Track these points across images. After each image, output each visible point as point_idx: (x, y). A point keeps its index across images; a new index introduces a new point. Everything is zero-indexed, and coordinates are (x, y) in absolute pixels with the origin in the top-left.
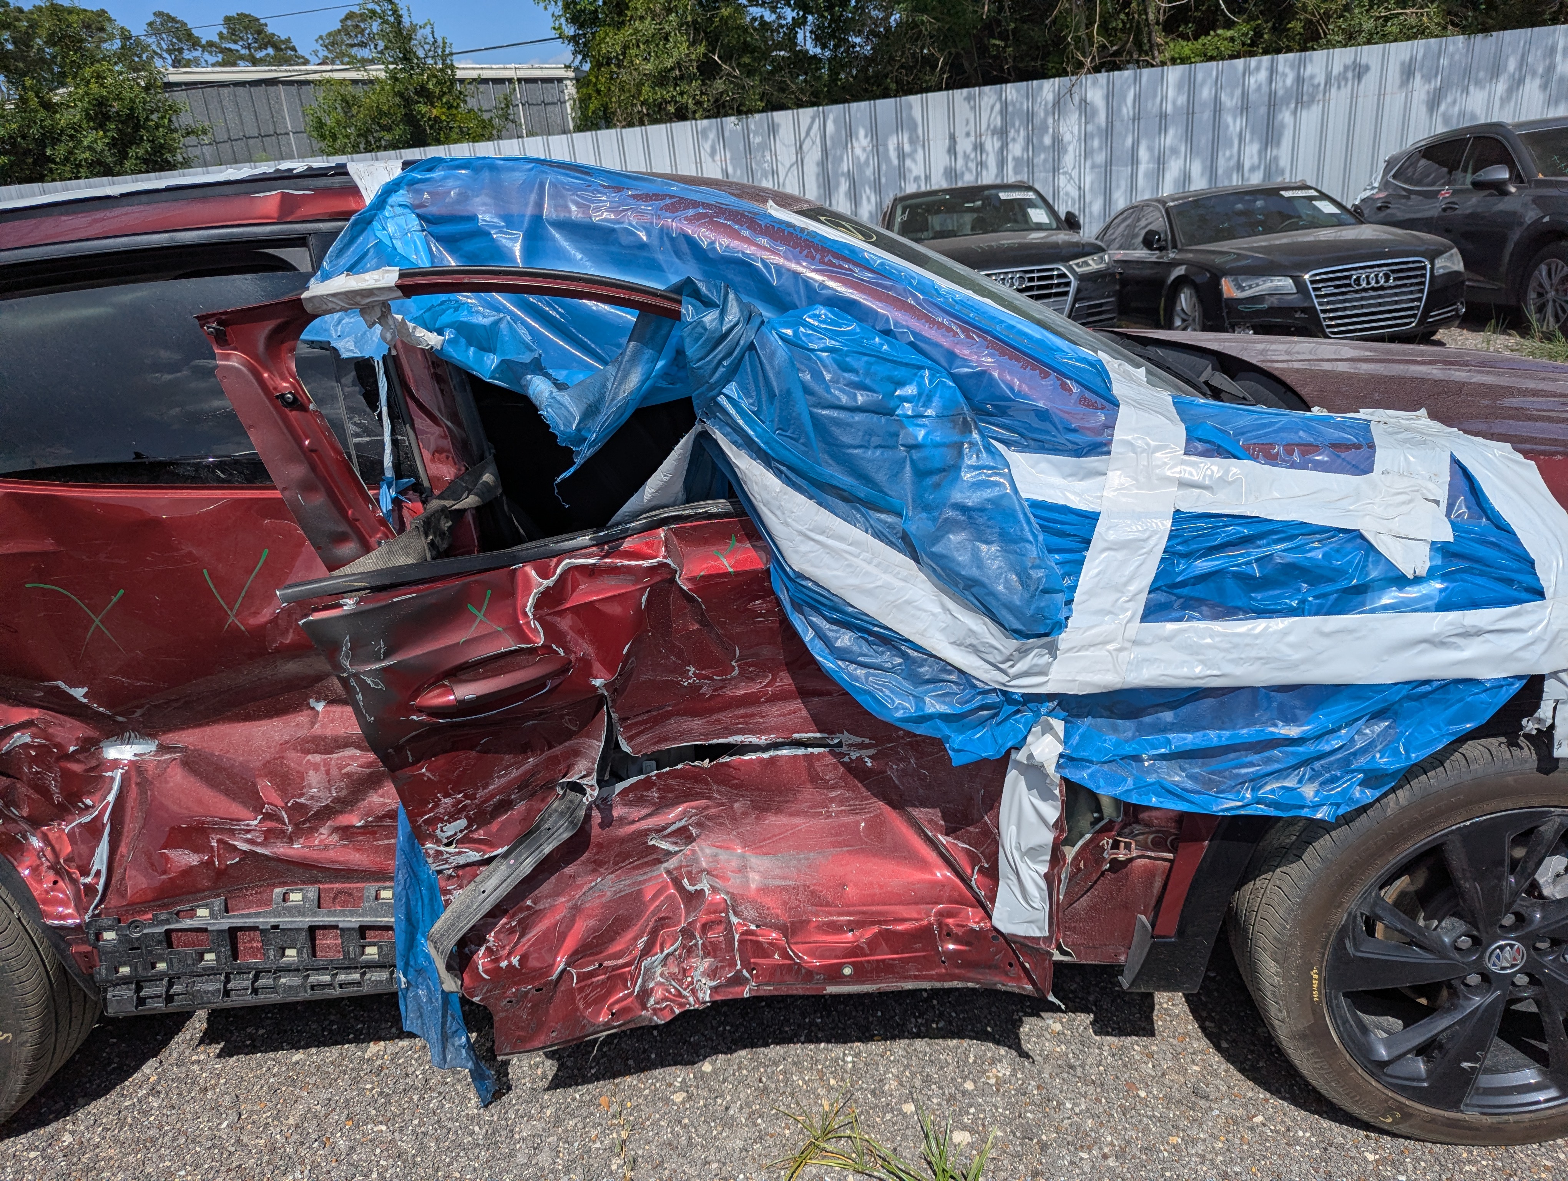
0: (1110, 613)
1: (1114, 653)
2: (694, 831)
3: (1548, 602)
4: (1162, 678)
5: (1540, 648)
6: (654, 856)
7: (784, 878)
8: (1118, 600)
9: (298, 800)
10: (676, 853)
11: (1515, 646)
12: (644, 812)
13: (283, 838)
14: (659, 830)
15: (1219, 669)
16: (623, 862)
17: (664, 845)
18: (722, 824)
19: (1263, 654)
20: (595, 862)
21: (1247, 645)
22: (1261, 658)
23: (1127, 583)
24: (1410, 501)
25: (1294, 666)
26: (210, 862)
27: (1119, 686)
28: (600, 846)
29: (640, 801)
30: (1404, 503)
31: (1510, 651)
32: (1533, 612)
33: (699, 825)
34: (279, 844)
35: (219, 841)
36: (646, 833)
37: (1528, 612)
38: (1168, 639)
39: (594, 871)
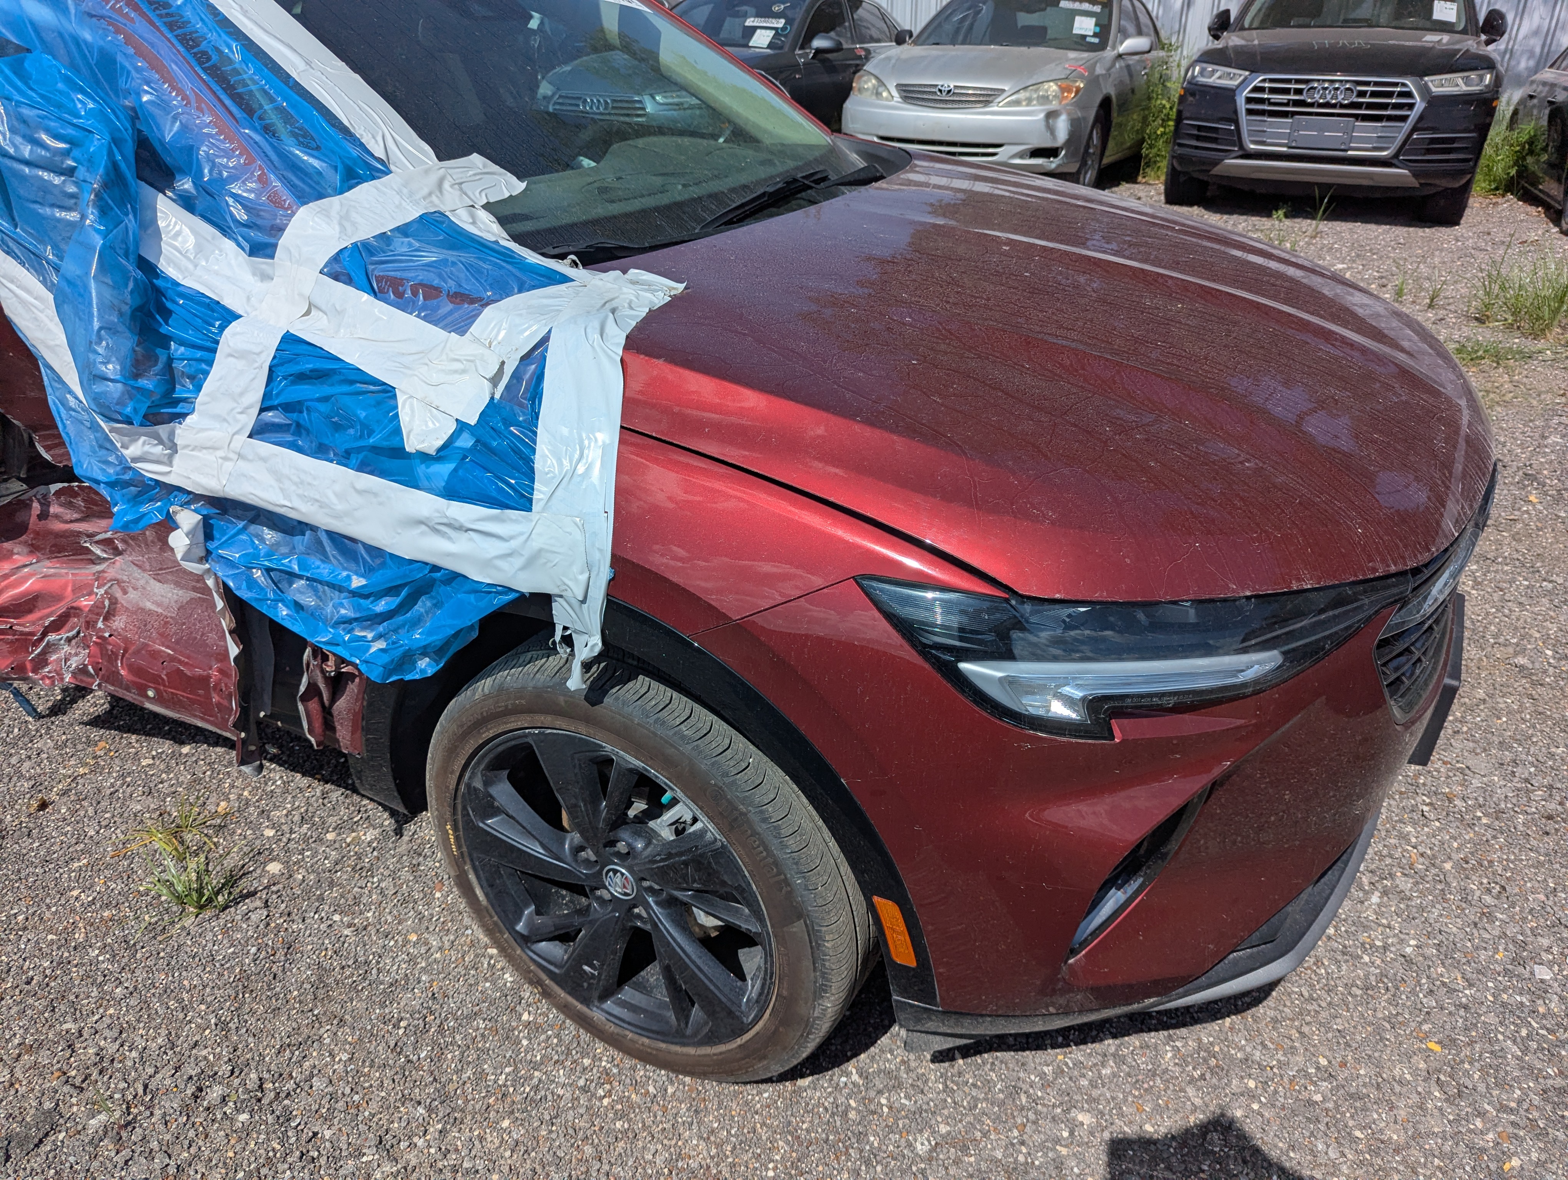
0: (225, 420)
1: (220, 461)
2: (120, 546)
3: (534, 515)
4: (252, 497)
5: (518, 562)
6: (89, 557)
7: (159, 605)
8: (233, 409)
10: (104, 559)
11: (494, 553)
12: (76, 516)
14: (90, 536)
15: (291, 501)
16: (59, 552)
17: (97, 551)
18: (140, 546)
19: (317, 497)
20: (32, 545)
21: (309, 484)
22: (317, 501)
23: (242, 394)
24: (464, 371)
25: (338, 517)
27: (220, 494)
28: (37, 533)
29: (69, 505)
30: (456, 372)
31: (489, 556)
32: (516, 521)
33: (124, 541)
36: (79, 534)
37: (511, 520)
38: (264, 460)
39: (31, 552)
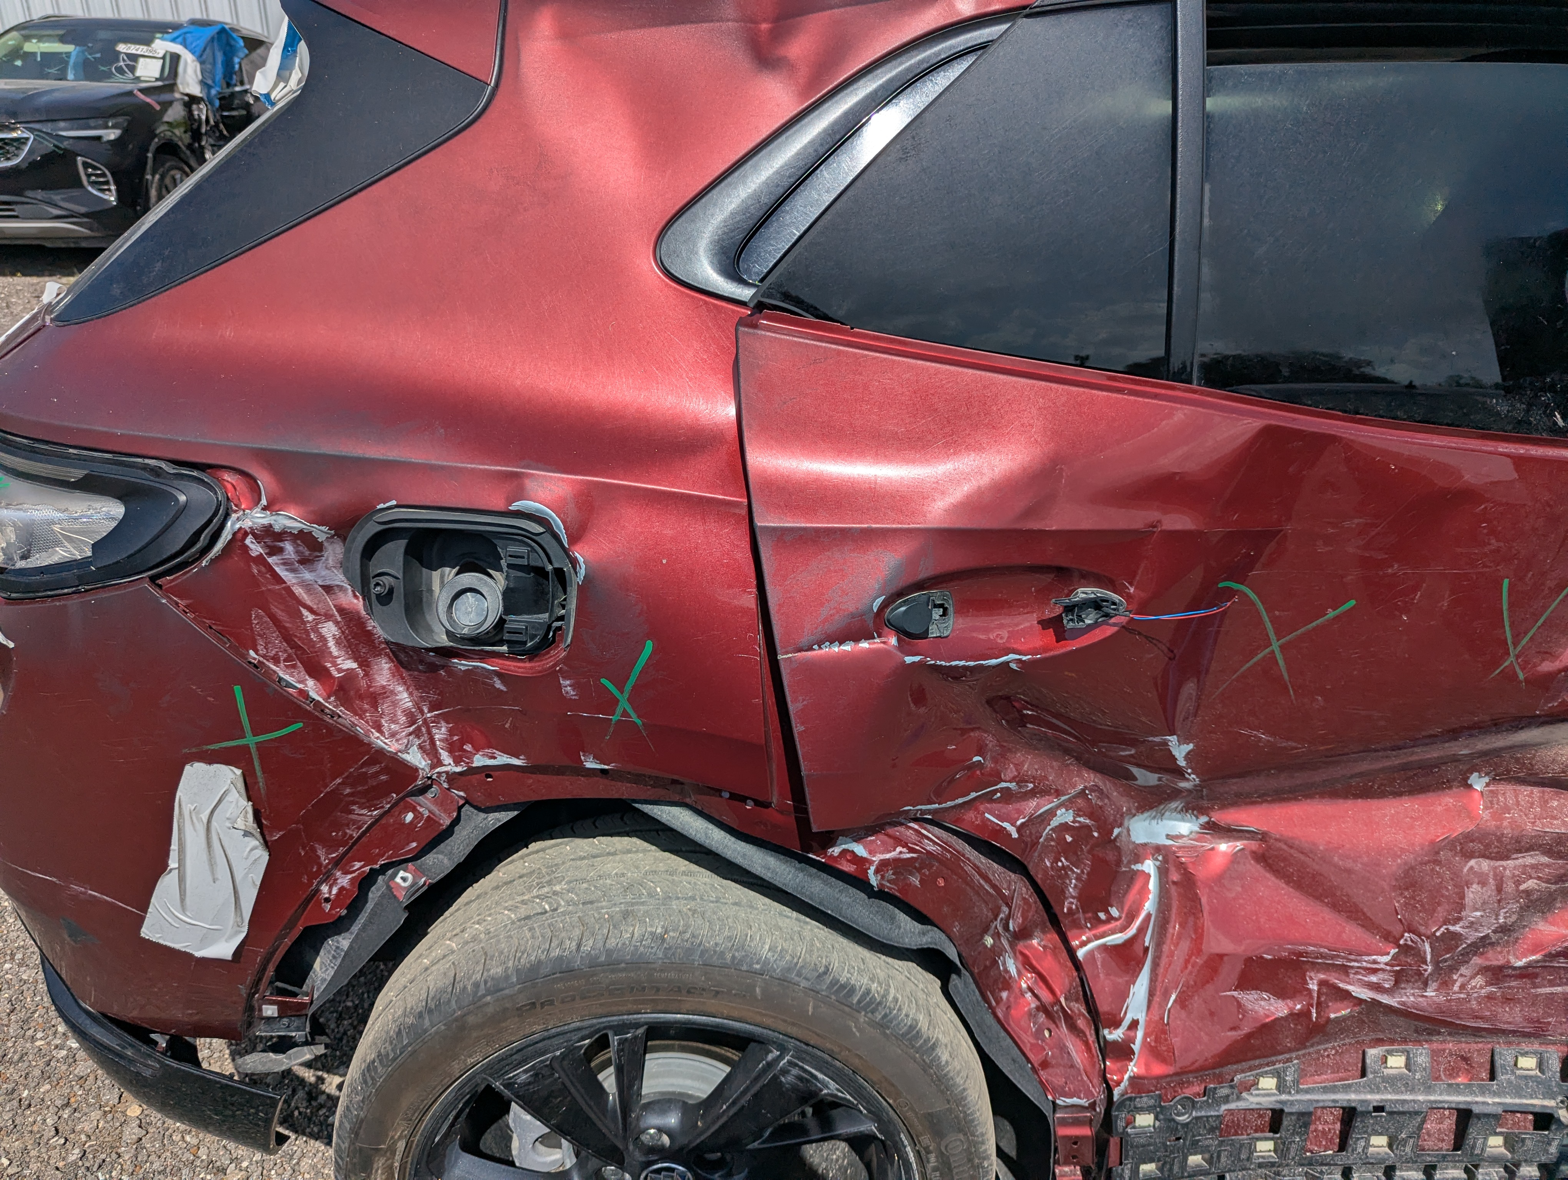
9: (1451, 928)
13: (1416, 981)
26: (1305, 1014)
34: (1410, 991)
35: (1322, 983)
